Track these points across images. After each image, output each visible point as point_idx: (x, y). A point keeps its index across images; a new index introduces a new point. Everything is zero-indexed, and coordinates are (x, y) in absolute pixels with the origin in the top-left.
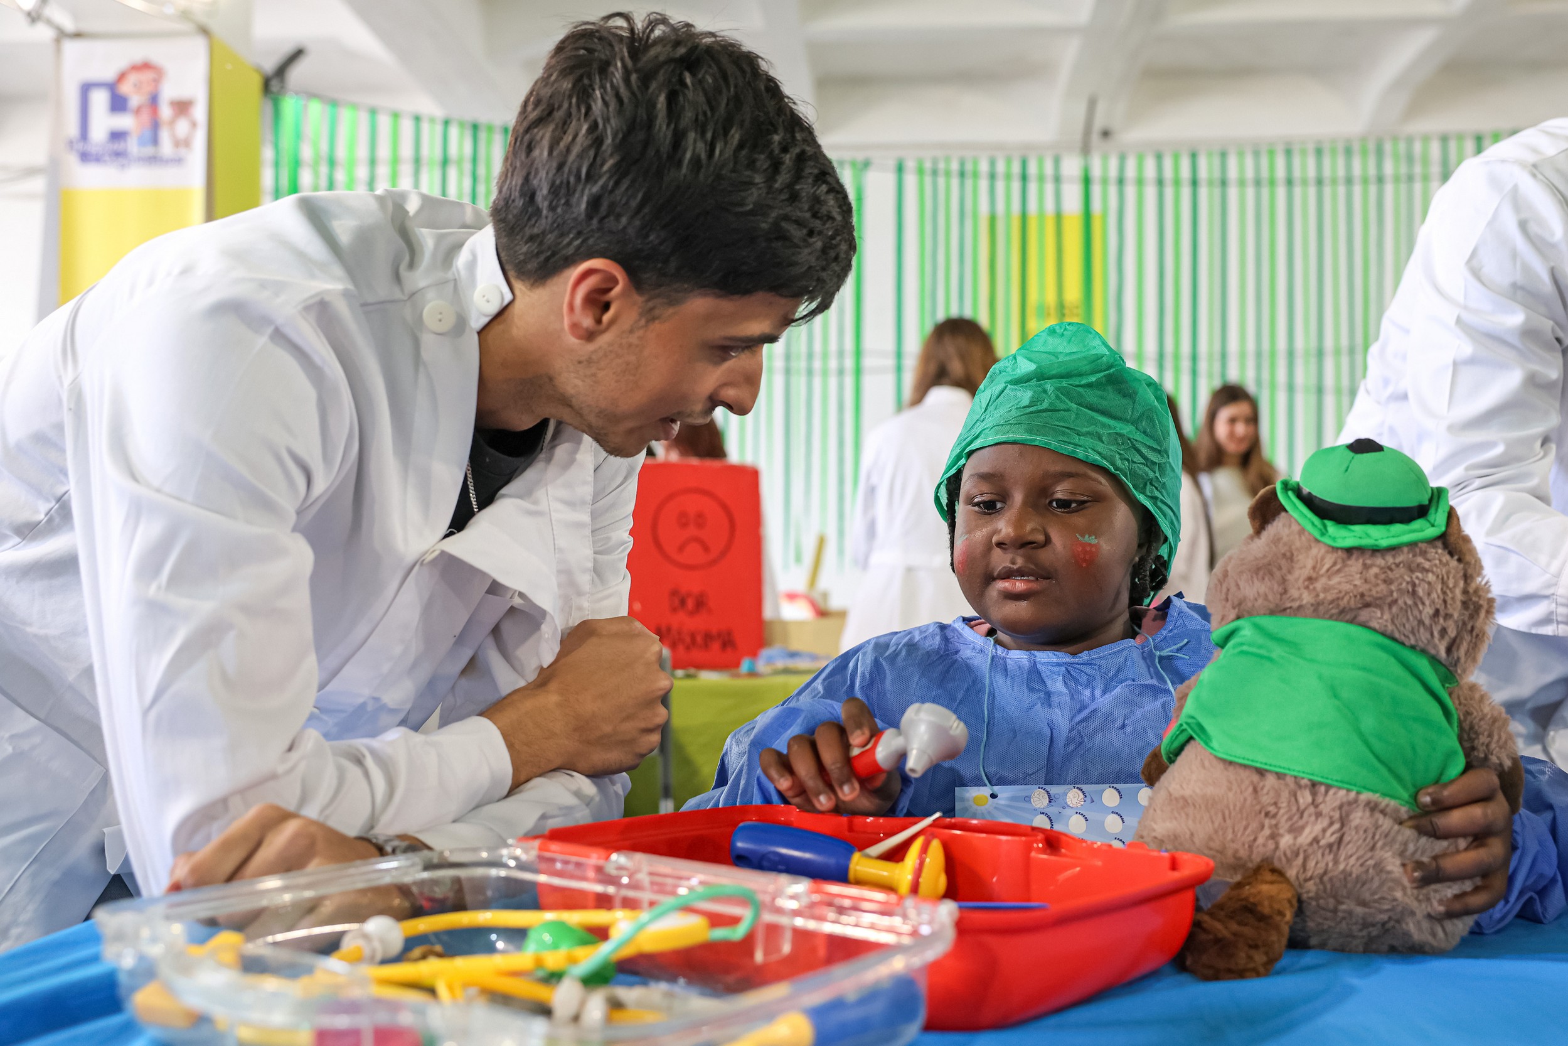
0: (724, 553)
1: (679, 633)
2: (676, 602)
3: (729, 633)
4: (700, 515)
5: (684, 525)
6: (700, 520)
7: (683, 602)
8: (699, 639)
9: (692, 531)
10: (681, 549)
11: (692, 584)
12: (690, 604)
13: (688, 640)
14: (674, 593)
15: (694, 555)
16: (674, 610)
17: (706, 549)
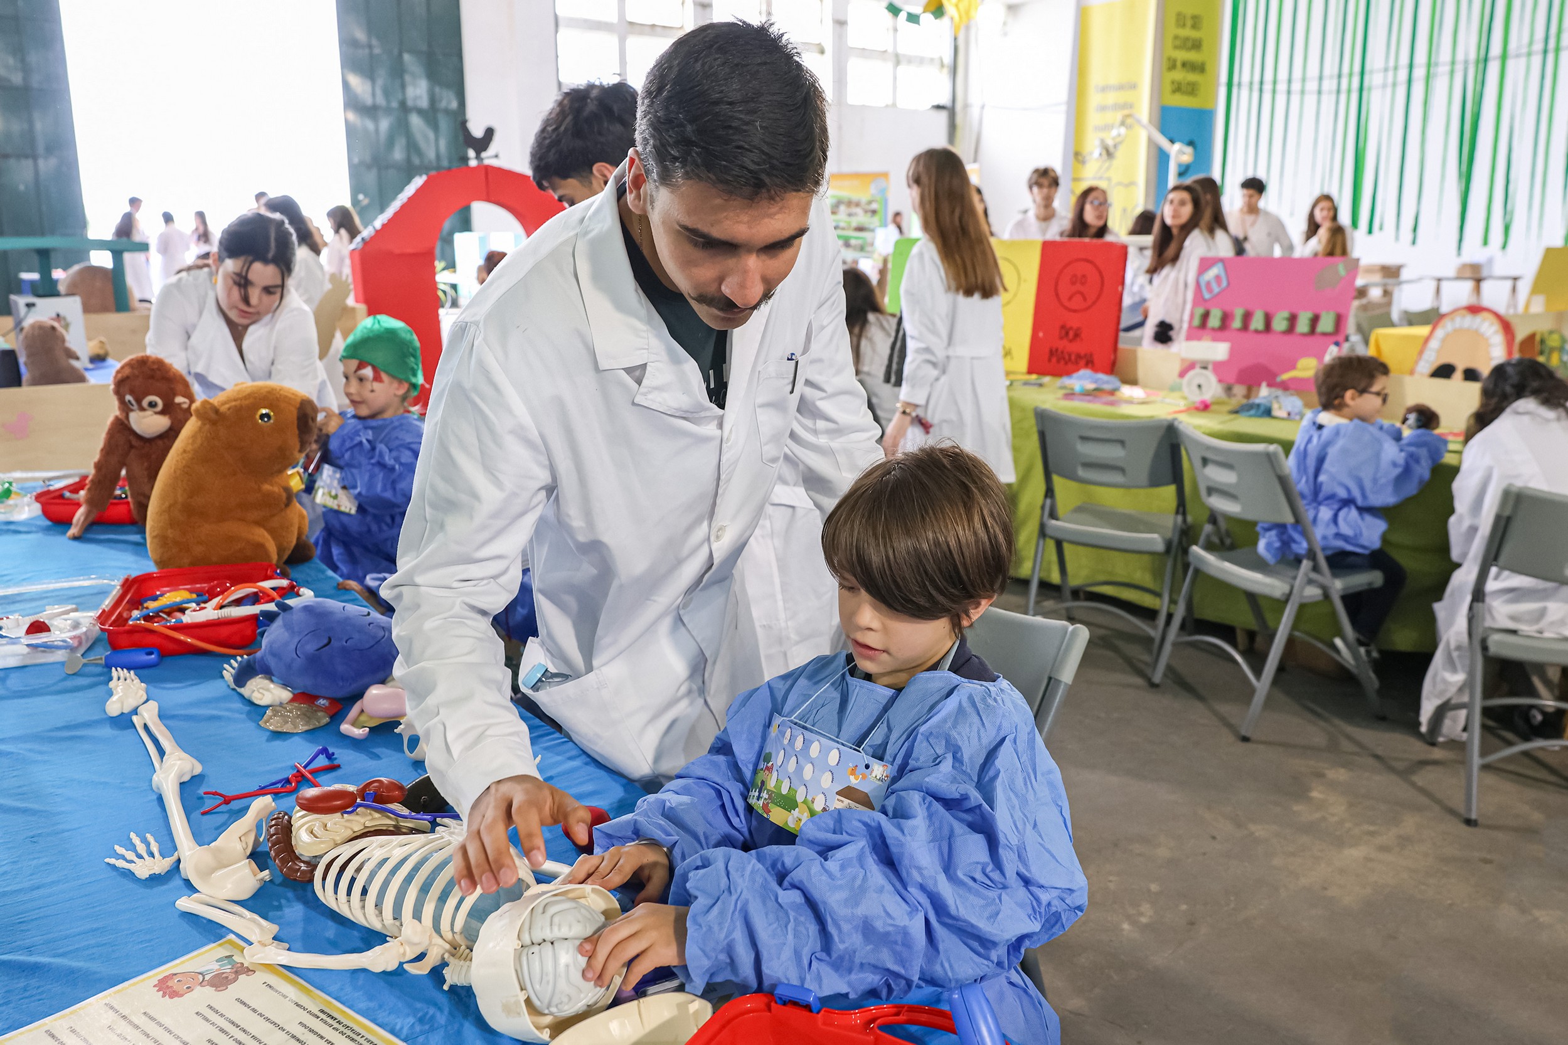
0: (1094, 303)
1: (1062, 352)
2: (1063, 332)
3: (1091, 355)
4: (1084, 276)
5: (1073, 283)
6: (1083, 279)
7: (1067, 333)
8: (1073, 357)
9: (1078, 287)
10: (1070, 298)
11: (1074, 321)
12: (1071, 334)
13: (1067, 357)
14: (1063, 327)
15: (1077, 303)
16: (1061, 338)
17: (1085, 299)
